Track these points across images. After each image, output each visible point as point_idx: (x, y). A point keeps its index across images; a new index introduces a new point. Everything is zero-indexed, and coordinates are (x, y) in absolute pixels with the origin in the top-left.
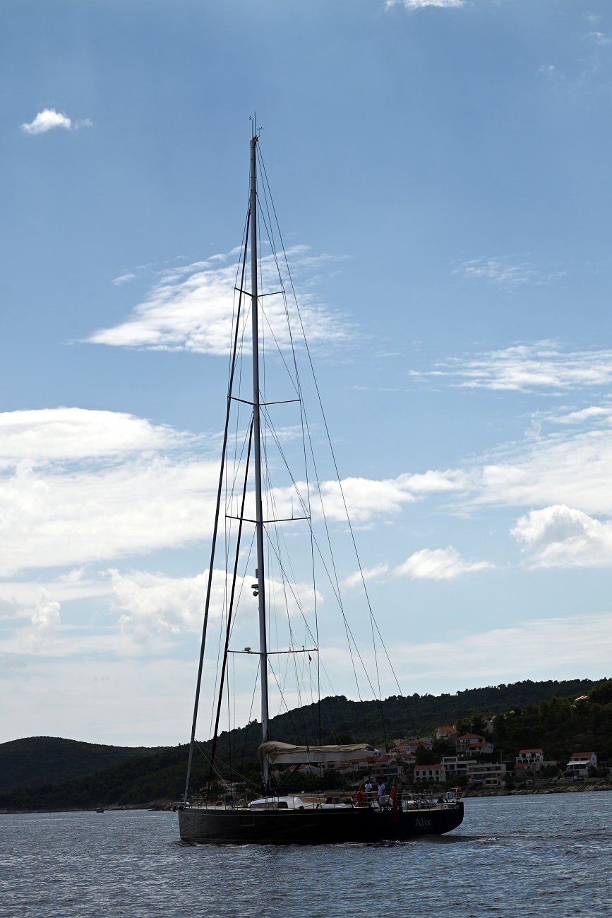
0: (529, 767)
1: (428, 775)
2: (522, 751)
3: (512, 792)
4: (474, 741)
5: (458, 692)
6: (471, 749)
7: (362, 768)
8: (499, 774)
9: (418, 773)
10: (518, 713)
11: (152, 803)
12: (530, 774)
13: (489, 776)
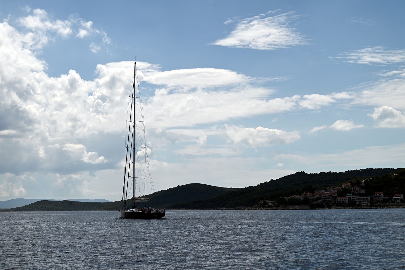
0: (378, 199)
1: (341, 200)
2: (376, 193)
3: (372, 207)
4: (357, 189)
5: (345, 171)
6: (356, 191)
7: (317, 197)
8: (367, 201)
9: (338, 200)
10: (373, 179)
11: (237, 208)
12: (379, 201)
13: (364, 201)
